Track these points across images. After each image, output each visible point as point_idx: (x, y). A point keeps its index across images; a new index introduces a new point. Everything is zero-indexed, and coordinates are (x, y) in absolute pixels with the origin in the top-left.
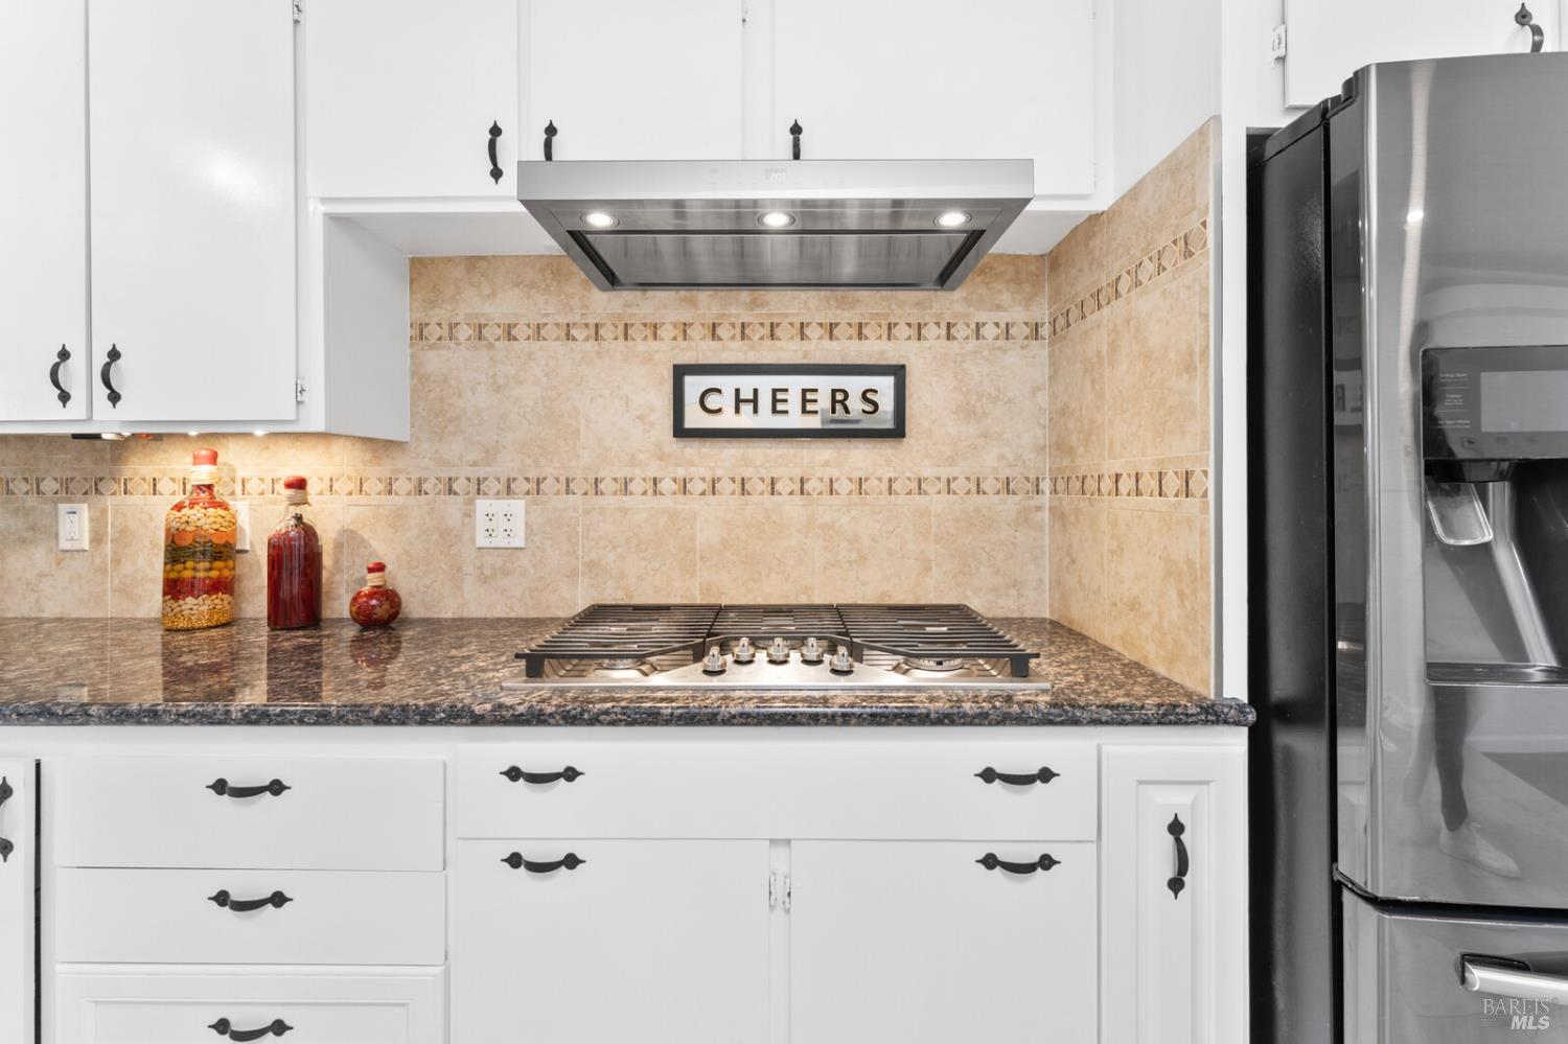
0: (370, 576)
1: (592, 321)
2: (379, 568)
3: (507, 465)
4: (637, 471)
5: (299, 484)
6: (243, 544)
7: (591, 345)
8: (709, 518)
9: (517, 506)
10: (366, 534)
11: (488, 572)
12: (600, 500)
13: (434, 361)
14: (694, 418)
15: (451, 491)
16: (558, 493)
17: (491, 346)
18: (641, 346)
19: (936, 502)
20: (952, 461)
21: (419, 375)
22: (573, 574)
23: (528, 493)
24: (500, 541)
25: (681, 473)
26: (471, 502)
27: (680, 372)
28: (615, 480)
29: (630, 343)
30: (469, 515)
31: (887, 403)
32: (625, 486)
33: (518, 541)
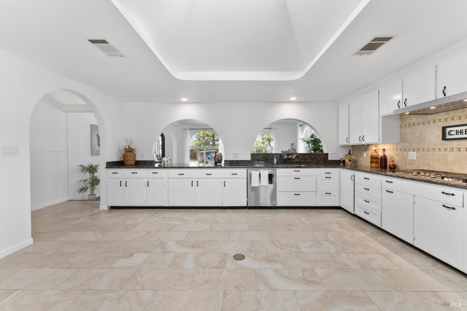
0: (392, 162)
1: (428, 120)
2: (393, 161)
3: (414, 146)
4: (436, 147)
5: (384, 150)
7: (428, 125)
8: (451, 156)
9: (415, 153)
10: (392, 157)
11: (410, 163)
12: (429, 152)
13: (403, 131)
14: (447, 136)
15: (405, 151)
16: (422, 151)
17: (411, 127)
18: (438, 124)
21: (401, 133)
22: (424, 165)
23: (417, 151)
24: (412, 159)
25: (445, 147)
26: (408, 152)
27: (445, 128)
28: (432, 148)
29: (435, 123)
30: (408, 154)
32: (434, 149)
33: (415, 159)
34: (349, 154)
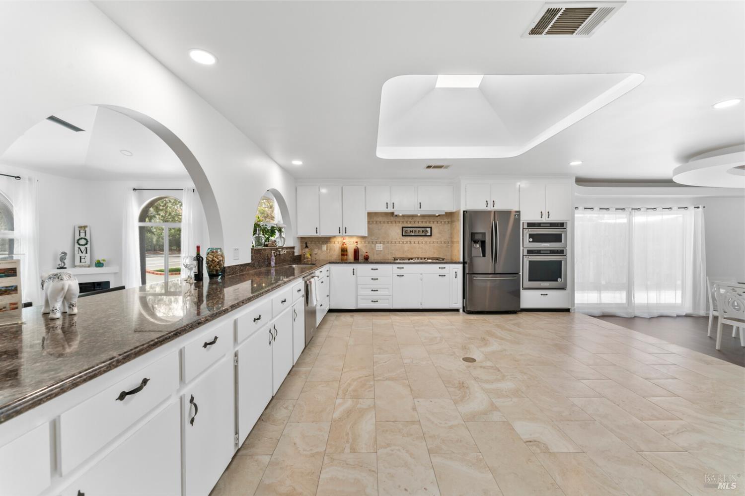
0: (366, 254)
1: (391, 221)
3: (380, 240)
4: (397, 240)
5: (357, 242)
6: (348, 251)
7: (391, 224)
8: (406, 247)
9: (381, 245)
10: (363, 248)
11: (377, 254)
12: (392, 244)
13: (371, 226)
14: (405, 234)
15: (373, 243)
16: (387, 243)
17: (378, 224)
18: (397, 224)
19: (436, 244)
20: (438, 239)
21: (369, 229)
22: (388, 254)
23: (383, 243)
24: (379, 250)
25: (403, 241)
27: (403, 228)
30: (375, 246)
31: (429, 231)
32: (395, 243)
33: (381, 250)
34: (306, 247)
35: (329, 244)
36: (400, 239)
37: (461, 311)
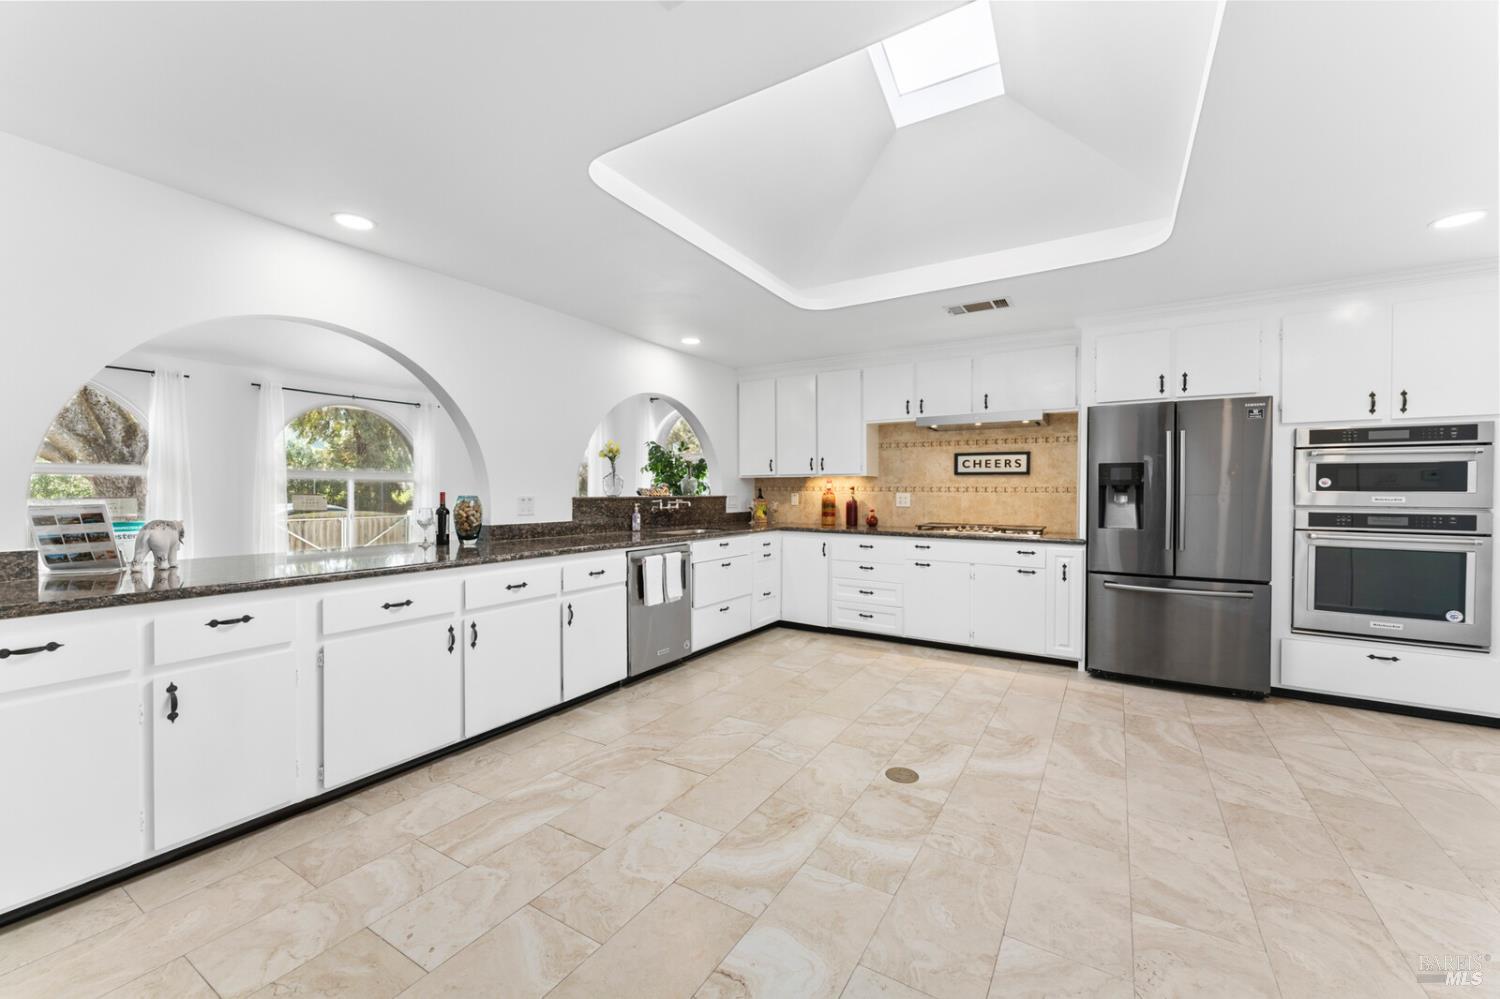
0: (869, 513)
1: (931, 441)
2: (871, 510)
3: (905, 483)
4: (944, 486)
5: (853, 489)
6: (837, 504)
7: (930, 448)
8: (965, 499)
9: (908, 495)
10: (866, 502)
11: (899, 513)
12: (932, 493)
13: (885, 454)
14: (961, 469)
15: (890, 491)
16: (920, 491)
17: (901, 449)
18: (944, 448)
19: (1041, 495)
20: (1047, 482)
21: (881, 458)
22: (924, 515)
23: (911, 491)
24: (903, 505)
25: (957, 485)
26: (895, 494)
28: (937, 487)
29: (942, 447)
30: (894, 497)
31: (1024, 464)
32: (940, 490)
33: (908, 505)
34: (760, 497)
35: (803, 493)
36: (951, 481)
37: (1081, 665)
